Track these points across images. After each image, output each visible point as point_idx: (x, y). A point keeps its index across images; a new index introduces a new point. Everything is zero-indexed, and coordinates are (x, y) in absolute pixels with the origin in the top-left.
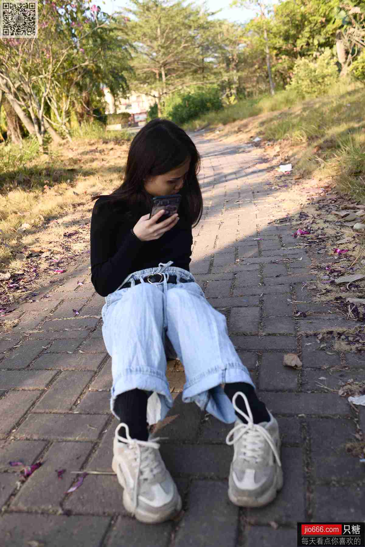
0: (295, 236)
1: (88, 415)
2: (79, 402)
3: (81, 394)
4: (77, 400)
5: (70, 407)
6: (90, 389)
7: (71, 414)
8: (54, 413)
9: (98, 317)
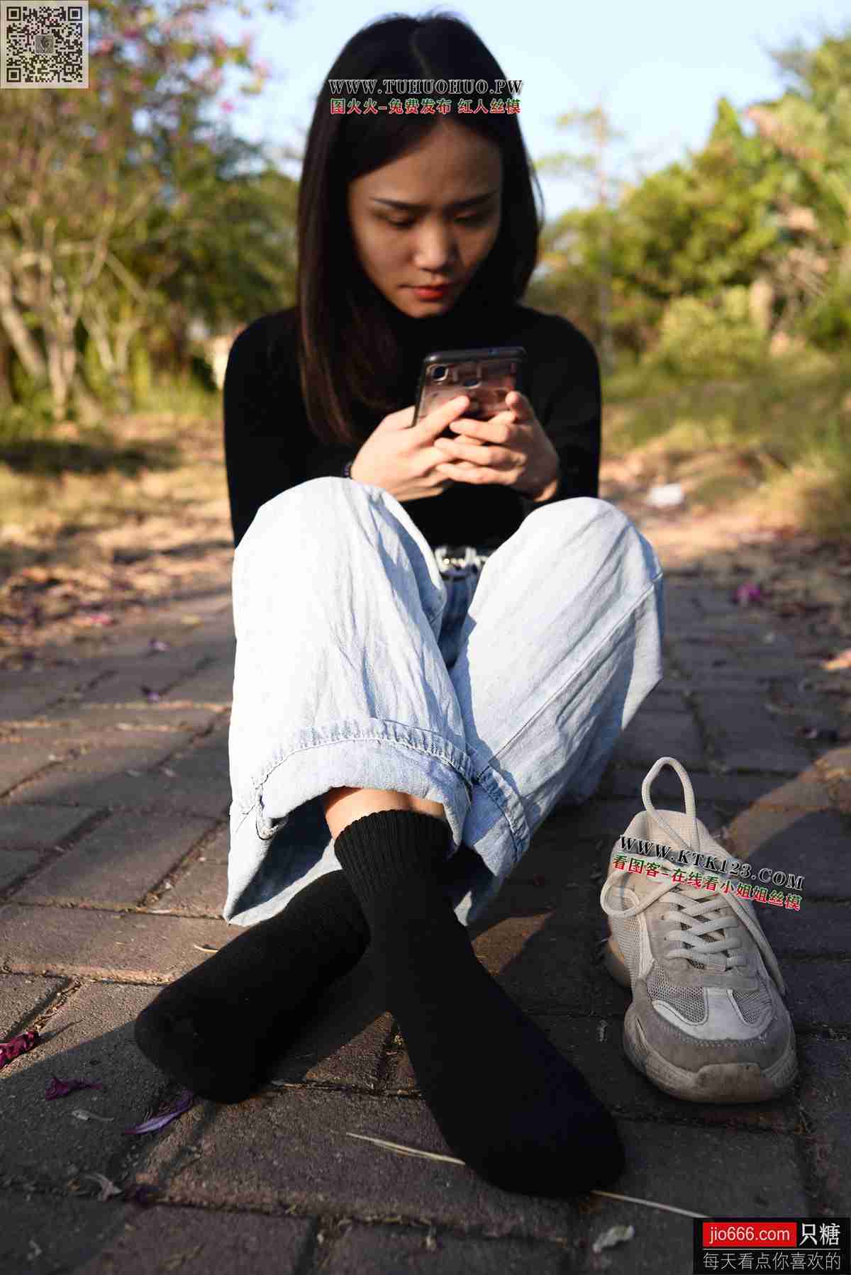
0: (735, 601)
1: (202, 921)
2: (168, 886)
3: (174, 869)
4: (161, 882)
5: (139, 896)
6: (202, 859)
7: (144, 913)
8: (85, 908)
9: (217, 708)
